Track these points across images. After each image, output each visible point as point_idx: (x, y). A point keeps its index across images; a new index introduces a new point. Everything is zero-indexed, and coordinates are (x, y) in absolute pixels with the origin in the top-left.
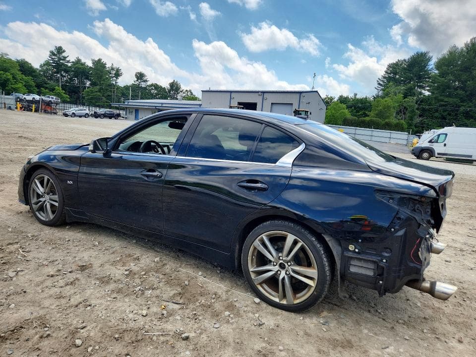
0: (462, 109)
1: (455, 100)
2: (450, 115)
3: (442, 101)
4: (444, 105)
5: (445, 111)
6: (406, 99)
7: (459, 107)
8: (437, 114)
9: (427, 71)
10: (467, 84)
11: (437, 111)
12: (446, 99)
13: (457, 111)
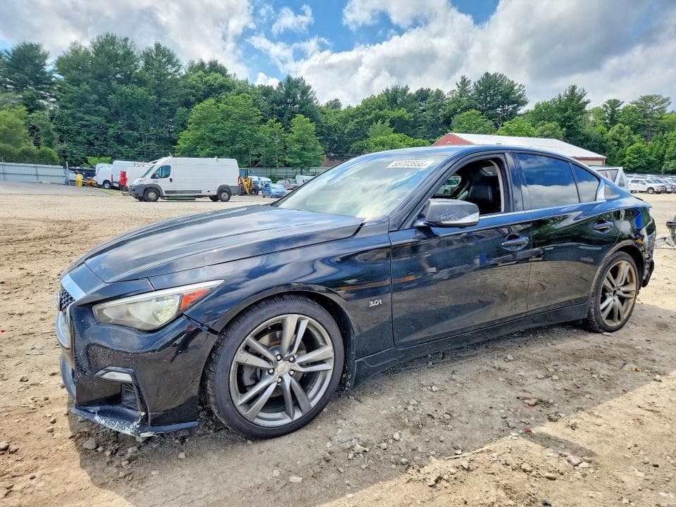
0: (111, 132)
1: (99, 119)
2: (97, 139)
3: (82, 119)
4: (85, 126)
5: (90, 134)
6: (33, 114)
7: (107, 129)
8: (80, 138)
9: (44, 73)
10: (109, 99)
11: (79, 133)
12: (87, 117)
13: (105, 133)
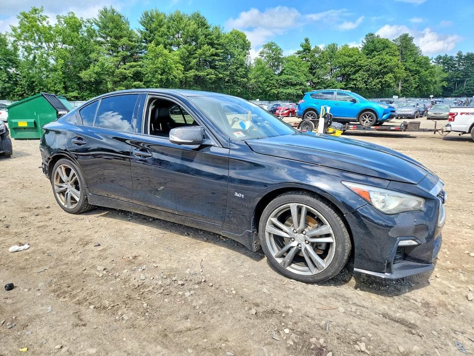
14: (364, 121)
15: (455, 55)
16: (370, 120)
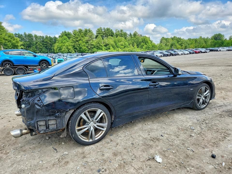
14: (42, 66)
15: (23, 34)
16: (45, 65)
